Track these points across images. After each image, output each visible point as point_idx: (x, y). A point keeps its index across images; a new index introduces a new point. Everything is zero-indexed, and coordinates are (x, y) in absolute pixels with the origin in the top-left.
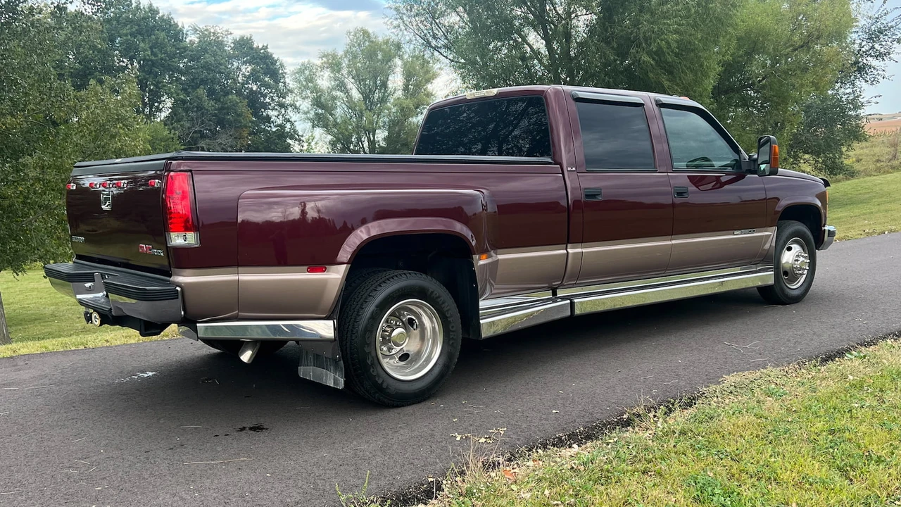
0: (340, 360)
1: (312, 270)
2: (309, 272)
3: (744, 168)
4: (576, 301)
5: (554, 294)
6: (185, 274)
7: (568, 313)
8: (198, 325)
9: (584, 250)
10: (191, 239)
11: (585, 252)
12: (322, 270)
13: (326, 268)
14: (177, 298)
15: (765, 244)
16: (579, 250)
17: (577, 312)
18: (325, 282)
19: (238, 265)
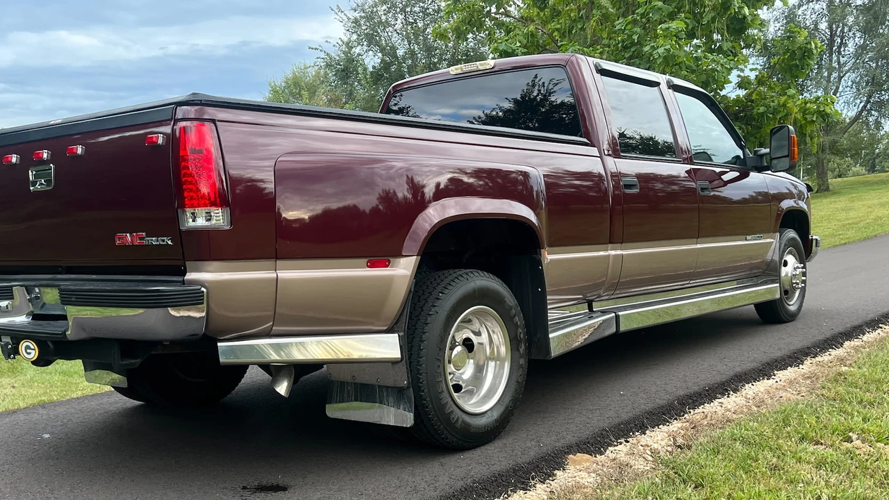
0: (408, 388)
1: (373, 265)
2: (369, 267)
3: (749, 164)
4: (620, 313)
5: (590, 308)
6: (209, 269)
7: (613, 330)
8: (219, 344)
9: (624, 252)
10: (219, 218)
11: (625, 254)
12: (385, 264)
13: (389, 262)
14: (203, 303)
15: (767, 252)
16: (619, 252)
17: (623, 328)
18: (390, 279)
19: (277, 257)
